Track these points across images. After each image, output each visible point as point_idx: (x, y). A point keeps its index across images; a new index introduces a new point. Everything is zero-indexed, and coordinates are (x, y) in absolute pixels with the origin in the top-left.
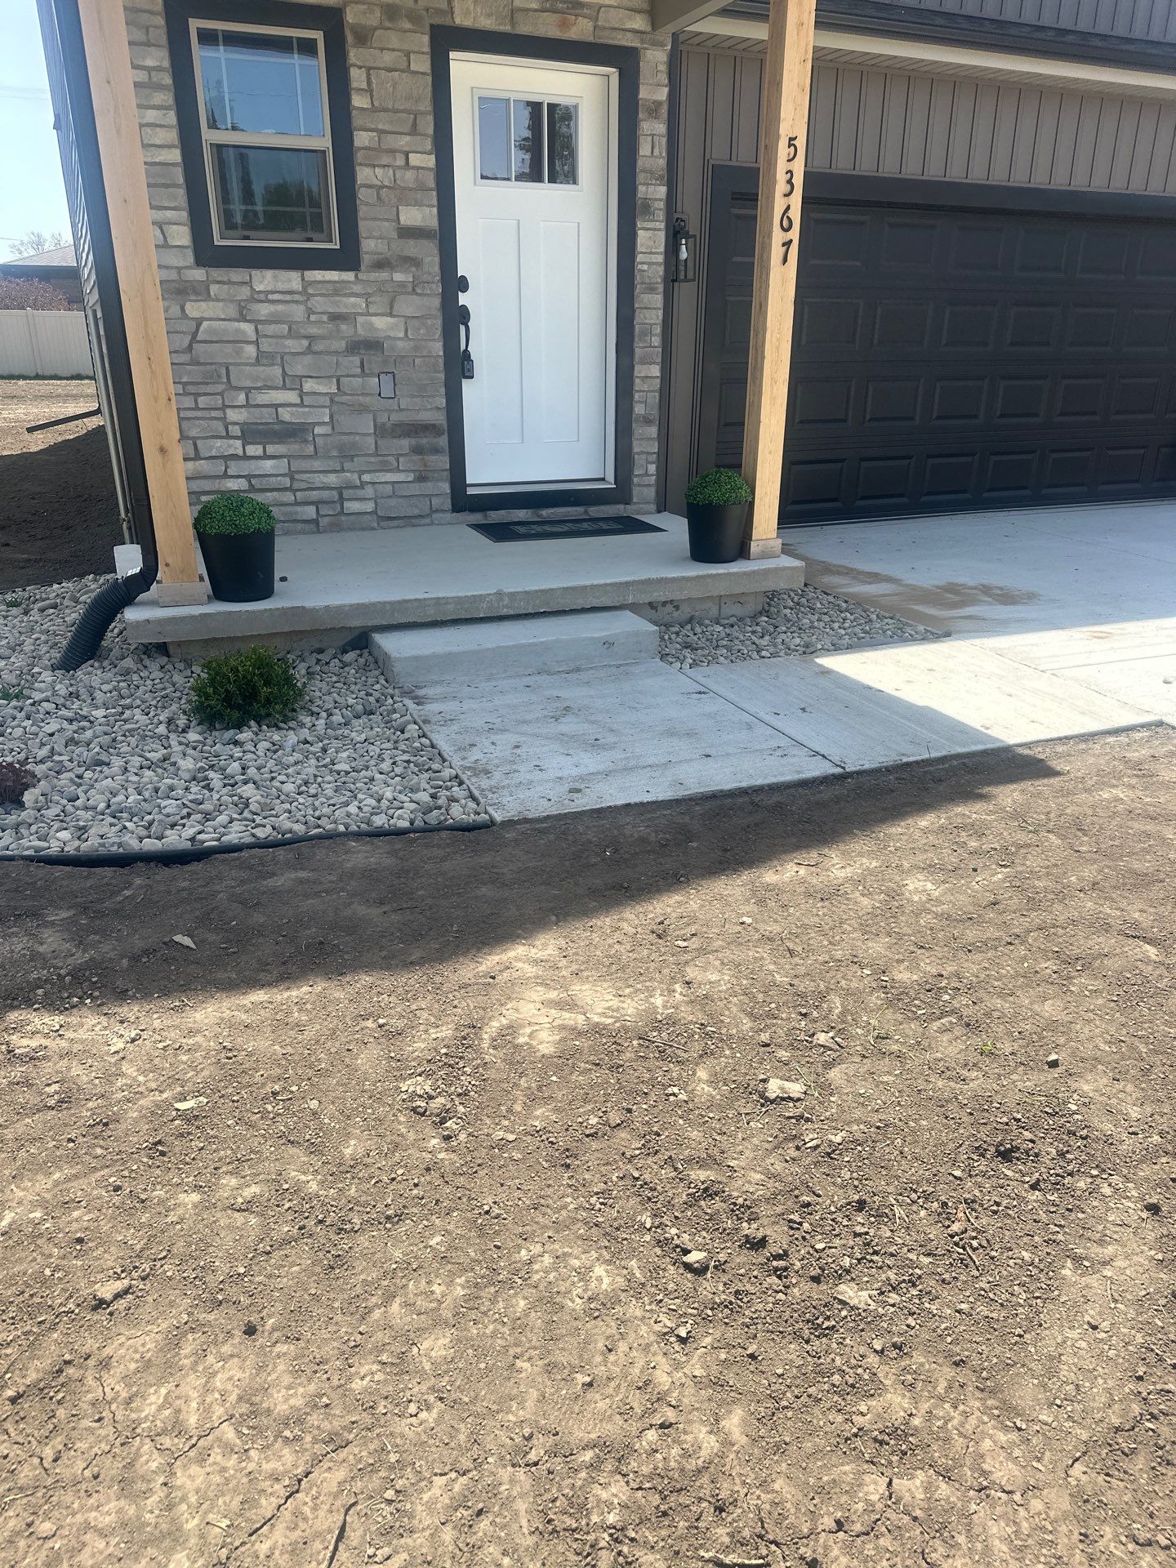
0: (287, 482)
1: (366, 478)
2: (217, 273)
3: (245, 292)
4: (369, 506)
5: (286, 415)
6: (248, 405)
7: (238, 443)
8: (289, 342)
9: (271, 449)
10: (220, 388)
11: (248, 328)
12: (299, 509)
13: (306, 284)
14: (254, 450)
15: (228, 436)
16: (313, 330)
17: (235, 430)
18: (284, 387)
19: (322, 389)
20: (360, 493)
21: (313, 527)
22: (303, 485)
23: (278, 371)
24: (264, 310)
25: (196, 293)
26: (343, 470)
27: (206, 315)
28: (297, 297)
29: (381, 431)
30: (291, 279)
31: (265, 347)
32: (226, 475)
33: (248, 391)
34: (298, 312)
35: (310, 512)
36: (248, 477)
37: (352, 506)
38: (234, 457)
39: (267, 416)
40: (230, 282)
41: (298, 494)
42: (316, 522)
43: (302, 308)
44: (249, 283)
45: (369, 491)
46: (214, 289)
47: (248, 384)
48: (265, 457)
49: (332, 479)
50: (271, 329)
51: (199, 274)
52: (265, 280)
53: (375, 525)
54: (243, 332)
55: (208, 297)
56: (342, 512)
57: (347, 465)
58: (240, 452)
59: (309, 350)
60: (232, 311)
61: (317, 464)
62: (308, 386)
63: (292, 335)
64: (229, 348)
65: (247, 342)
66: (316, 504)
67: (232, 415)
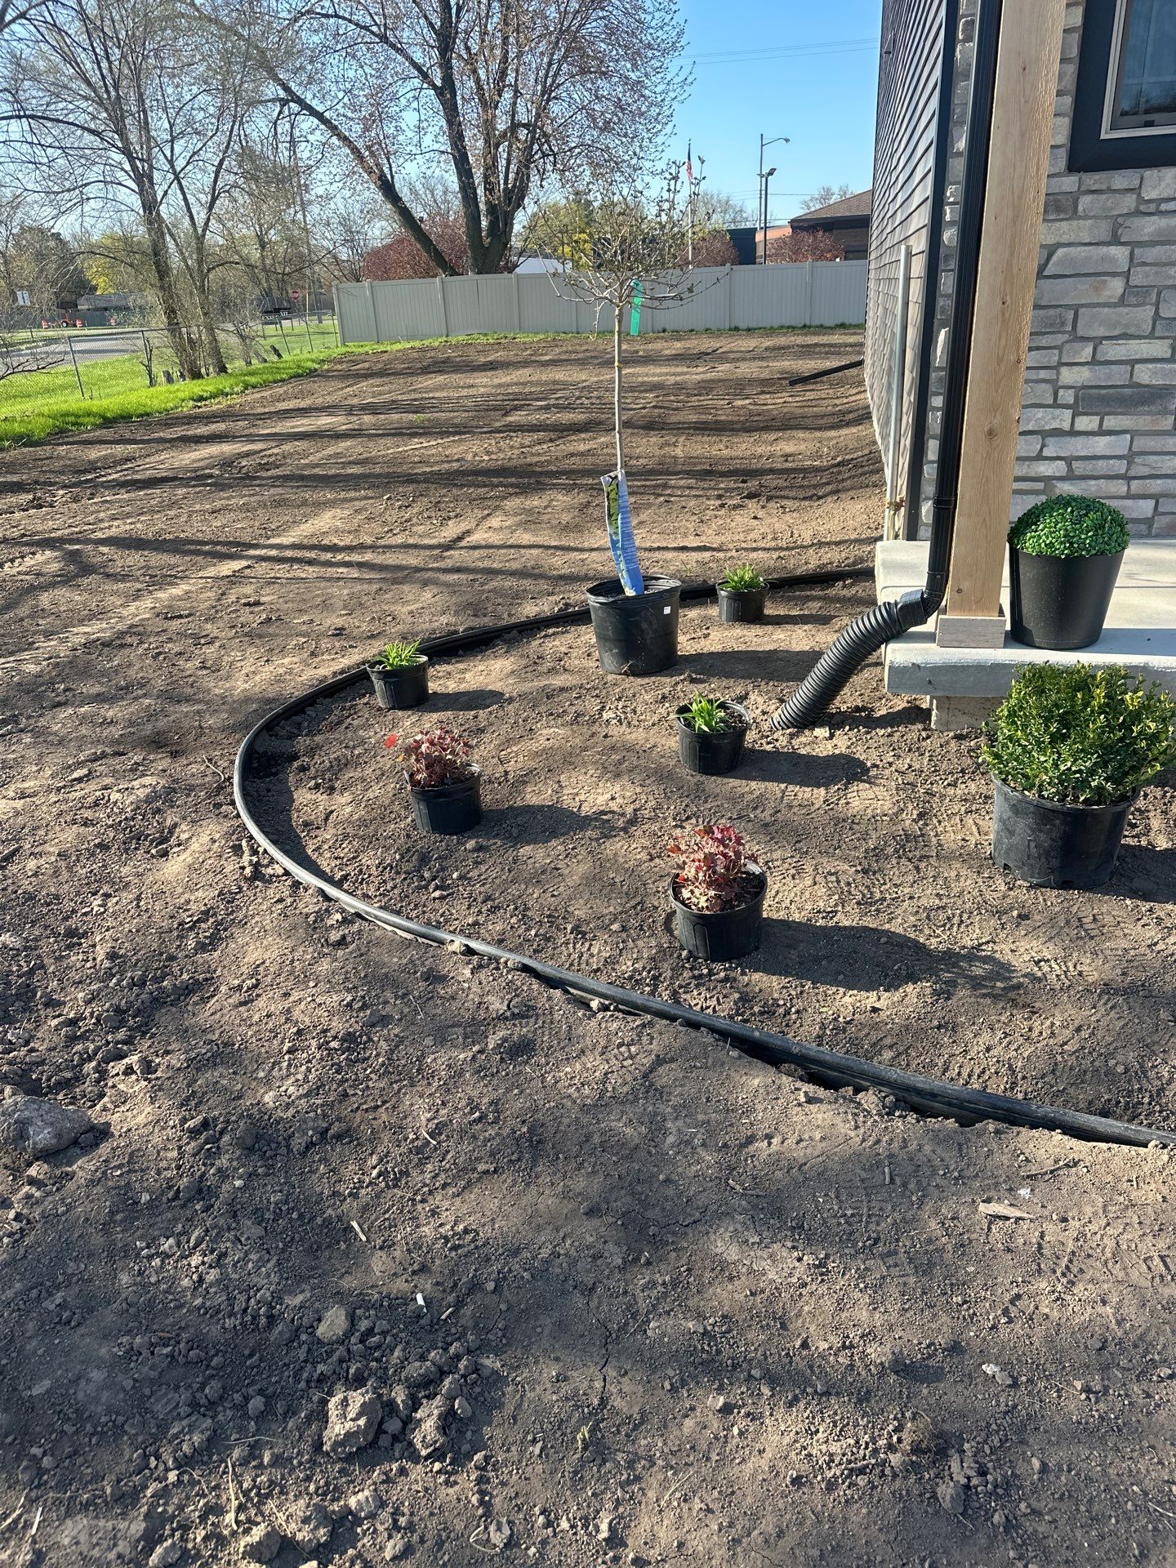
0: (1121, 467)
2: (1092, 180)
3: (1129, 202)
5: (1144, 374)
6: (1094, 362)
7: (1068, 413)
9: (1111, 422)
10: (1060, 339)
11: (1120, 253)
12: (1129, 503)
14: (1085, 423)
15: (1056, 405)
17: (1067, 397)
18: (1152, 336)
21: (1143, 528)
22: (1145, 471)
23: (1150, 311)
24: (1149, 227)
25: (1062, 209)
27: (1065, 239)
31: (1137, 279)
32: (1040, 457)
33: (1098, 341)
35: (1146, 508)
36: (1069, 460)
38: (1057, 433)
39: (1119, 375)
40: (1110, 191)
41: (1135, 484)
42: (1149, 522)
44: (1136, 191)
46: (1085, 202)
47: (1101, 332)
48: (1101, 432)
50: (1154, 253)
51: (1070, 183)
52: (1163, 182)
54: (1113, 260)
55: (1074, 215)
58: (1066, 426)
60: (1103, 231)
64: (1086, 283)
65: (1114, 274)
66: (1156, 497)
67: (1068, 376)
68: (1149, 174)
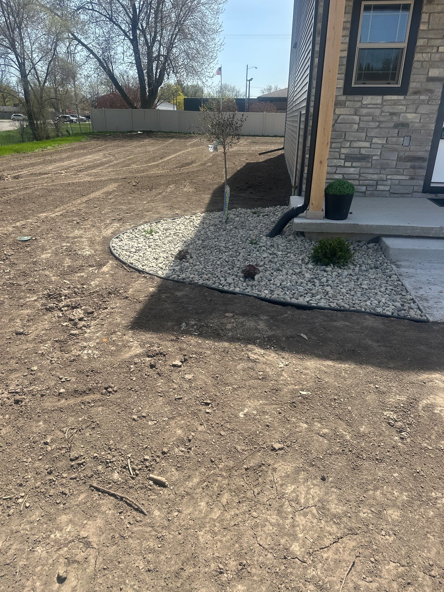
0: (357, 177)
1: (389, 177)
2: (350, 97)
3: (359, 104)
4: (387, 188)
5: (363, 151)
6: (350, 147)
7: (343, 161)
8: (371, 124)
9: (354, 164)
10: (341, 140)
11: (357, 118)
12: (359, 187)
13: (383, 101)
14: (348, 164)
15: (340, 159)
16: (382, 119)
17: (343, 156)
18: (365, 141)
19: (380, 142)
20: (385, 183)
21: (363, 194)
22: (363, 178)
23: (364, 134)
24: (364, 111)
25: (341, 105)
26: (380, 173)
27: (342, 113)
28: (379, 106)
29: (400, 159)
30: (378, 99)
31: (361, 126)
32: (335, 173)
33: (351, 142)
34: (377, 112)
35: (364, 189)
36: (343, 174)
37: (380, 188)
38: (340, 166)
39: (356, 151)
40: (354, 101)
41: (361, 182)
42: (365, 193)
43: (380, 110)
44: (361, 101)
45: (389, 182)
46: (347, 103)
47: (352, 139)
48: (352, 167)
49: (375, 177)
50: (365, 118)
51: (343, 98)
52: (368, 100)
53: (388, 196)
54: (355, 120)
55: (345, 107)
56: (376, 190)
57: (382, 172)
58: (343, 165)
59: (378, 127)
60: (352, 112)
61: (371, 171)
62: (375, 140)
63: (373, 120)
64: (348, 125)
65: (355, 123)
66: (366, 186)
67: (343, 151)
68: (365, 97)
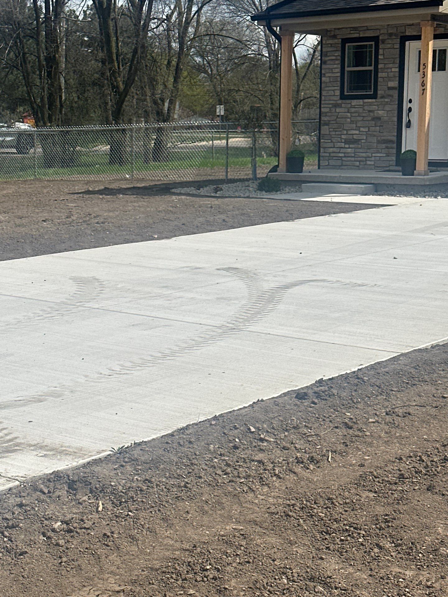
0: (353, 155)
1: (373, 155)
2: (344, 101)
3: (349, 105)
4: (372, 163)
5: (355, 137)
6: (347, 134)
7: (343, 144)
8: (358, 118)
9: (351, 146)
10: (341, 129)
11: (349, 114)
12: (355, 162)
13: (364, 103)
14: (347, 146)
15: (342, 142)
16: (364, 115)
18: (356, 130)
19: (364, 130)
20: (370, 159)
21: (358, 168)
22: (356, 156)
23: (355, 125)
24: (353, 110)
25: (339, 106)
26: (367, 152)
27: (341, 111)
28: (361, 106)
29: (379, 142)
30: (361, 102)
31: (352, 119)
32: (339, 152)
33: (347, 130)
34: (361, 110)
36: (344, 153)
37: (369, 163)
38: (342, 148)
39: (351, 137)
40: (347, 103)
42: (358, 166)
43: (362, 109)
44: (350, 103)
45: (373, 159)
46: (343, 105)
48: (349, 148)
49: (364, 155)
50: (354, 115)
51: (340, 102)
52: (354, 102)
53: (373, 168)
54: (347, 115)
55: (341, 107)
56: (366, 164)
58: (343, 146)
59: (363, 120)
60: (346, 110)
61: (361, 151)
62: (362, 129)
63: (359, 116)
64: (344, 119)
65: (348, 118)
66: (360, 161)
67: (343, 137)
68: (353, 101)
